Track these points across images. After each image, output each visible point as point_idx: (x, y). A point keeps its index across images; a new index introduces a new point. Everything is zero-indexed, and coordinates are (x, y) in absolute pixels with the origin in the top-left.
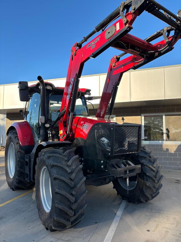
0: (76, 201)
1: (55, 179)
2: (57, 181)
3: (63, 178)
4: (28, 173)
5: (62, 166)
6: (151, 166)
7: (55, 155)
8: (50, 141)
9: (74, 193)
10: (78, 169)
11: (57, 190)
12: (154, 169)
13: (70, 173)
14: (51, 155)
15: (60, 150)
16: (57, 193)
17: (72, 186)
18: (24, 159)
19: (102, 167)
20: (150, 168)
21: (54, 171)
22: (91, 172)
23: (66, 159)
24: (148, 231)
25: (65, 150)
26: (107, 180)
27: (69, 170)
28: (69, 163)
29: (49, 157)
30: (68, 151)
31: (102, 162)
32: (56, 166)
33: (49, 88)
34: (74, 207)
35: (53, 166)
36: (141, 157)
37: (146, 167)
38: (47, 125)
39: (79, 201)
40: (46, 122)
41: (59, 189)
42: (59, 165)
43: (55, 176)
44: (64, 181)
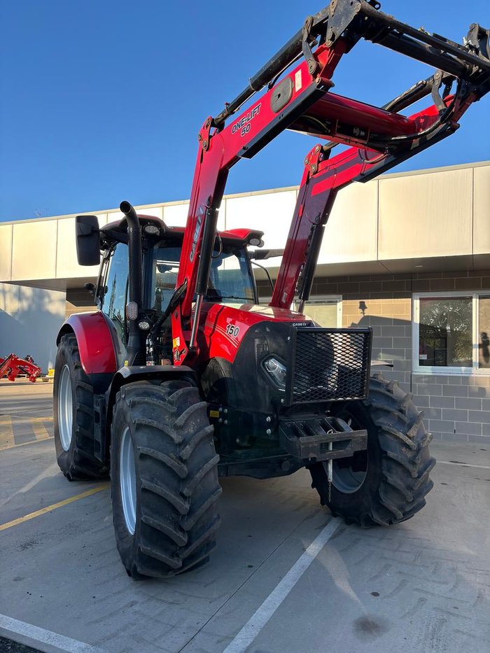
0: (191, 512)
1: (143, 457)
2: (148, 462)
3: (161, 456)
4: (99, 440)
5: (160, 426)
6: (401, 435)
7: (147, 399)
8: (151, 364)
9: (185, 492)
10: (201, 434)
11: (146, 483)
12: (409, 442)
13: (179, 444)
14: (137, 399)
15: (162, 388)
16: (145, 490)
17: (183, 476)
18: (92, 407)
19: (269, 431)
20: (397, 438)
21: (142, 437)
22: (245, 444)
23: (174, 409)
24: (375, 594)
25: (174, 388)
26: (286, 465)
27: (177, 438)
28: (180, 421)
29: (133, 405)
30: (180, 391)
31: (269, 419)
32: (146, 426)
33: (151, 230)
34: (188, 524)
35: (139, 427)
36: (378, 409)
37: (388, 436)
38: (144, 325)
39: (200, 512)
40: (140, 317)
41: (152, 480)
42: (155, 424)
43: (144, 450)
44: (163, 464)
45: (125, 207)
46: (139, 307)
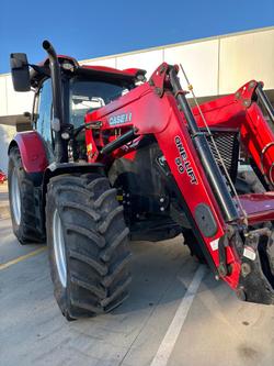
0: (109, 273)
1: (69, 232)
2: (73, 237)
3: (84, 231)
5: (82, 207)
7: (70, 187)
8: (71, 162)
9: (105, 257)
10: (114, 213)
11: (72, 254)
13: (98, 221)
14: (62, 187)
15: (82, 179)
16: (72, 258)
17: (103, 245)
18: (32, 195)
19: (162, 209)
21: (69, 217)
22: (143, 218)
23: (92, 194)
24: (246, 324)
25: (90, 179)
26: (173, 232)
27: (96, 217)
28: (98, 203)
29: (60, 192)
30: (96, 181)
31: (162, 200)
32: (71, 208)
33: (67, 66)
34: (107, 282)
35: (65, 208)
38: (65, 136)
39: (116, 272)
40: (62, 130)
41: (77, 251)
42: (78, 206)
43: (69, 227)
44: (87, 237)
45: (46, 45)
46: (61, 122)
